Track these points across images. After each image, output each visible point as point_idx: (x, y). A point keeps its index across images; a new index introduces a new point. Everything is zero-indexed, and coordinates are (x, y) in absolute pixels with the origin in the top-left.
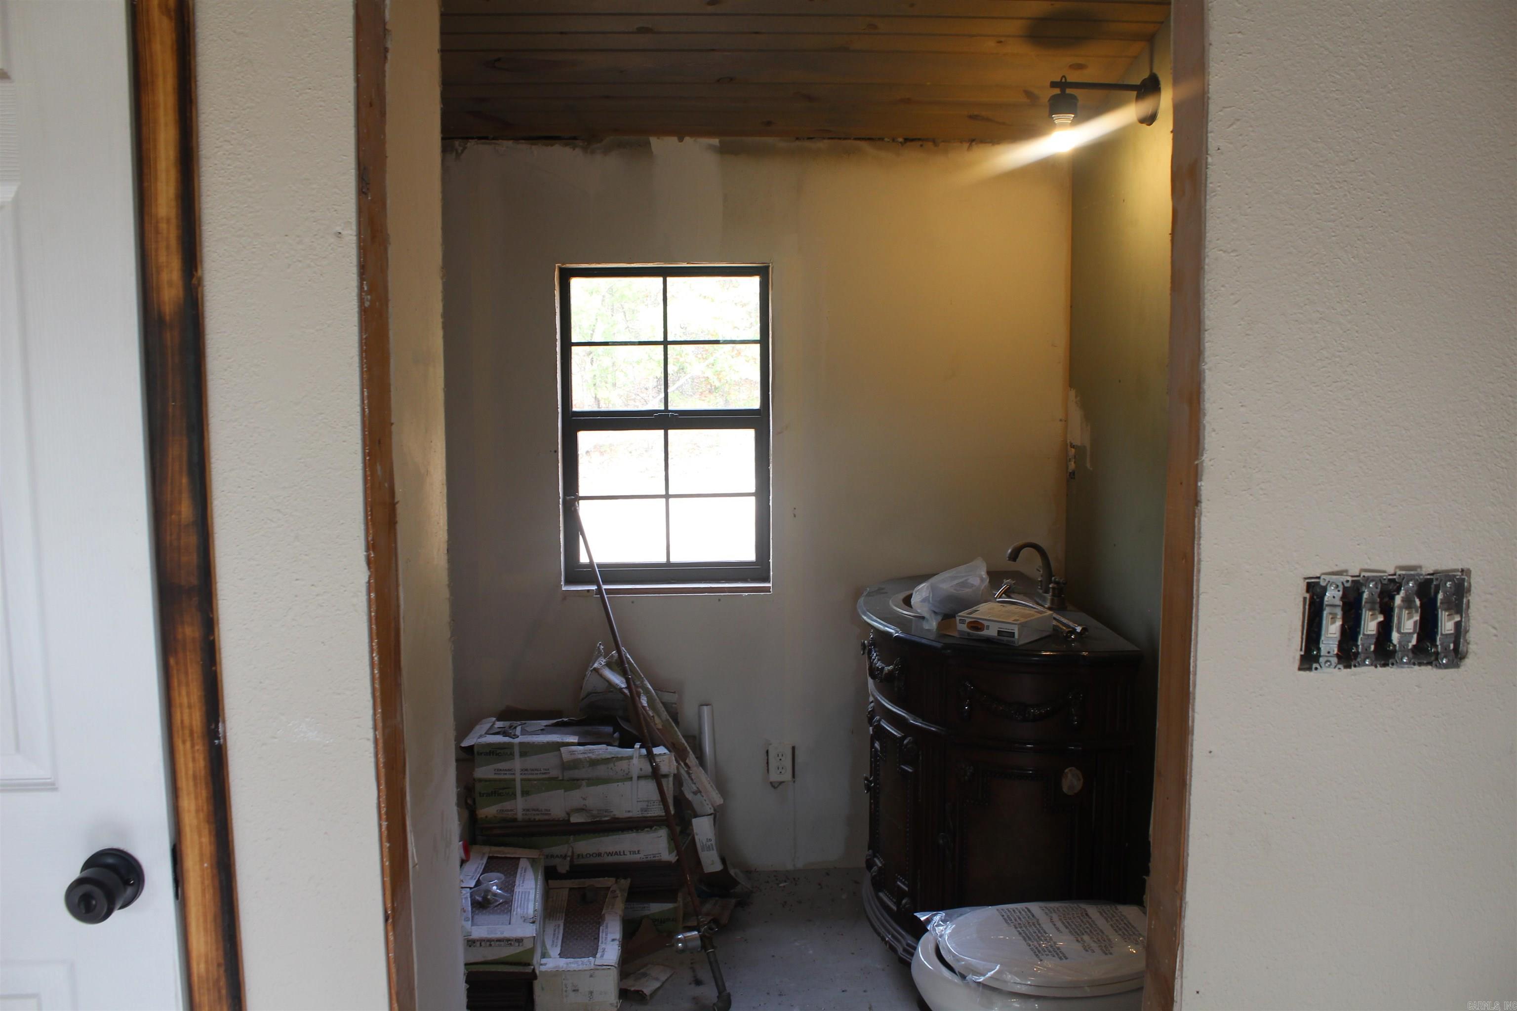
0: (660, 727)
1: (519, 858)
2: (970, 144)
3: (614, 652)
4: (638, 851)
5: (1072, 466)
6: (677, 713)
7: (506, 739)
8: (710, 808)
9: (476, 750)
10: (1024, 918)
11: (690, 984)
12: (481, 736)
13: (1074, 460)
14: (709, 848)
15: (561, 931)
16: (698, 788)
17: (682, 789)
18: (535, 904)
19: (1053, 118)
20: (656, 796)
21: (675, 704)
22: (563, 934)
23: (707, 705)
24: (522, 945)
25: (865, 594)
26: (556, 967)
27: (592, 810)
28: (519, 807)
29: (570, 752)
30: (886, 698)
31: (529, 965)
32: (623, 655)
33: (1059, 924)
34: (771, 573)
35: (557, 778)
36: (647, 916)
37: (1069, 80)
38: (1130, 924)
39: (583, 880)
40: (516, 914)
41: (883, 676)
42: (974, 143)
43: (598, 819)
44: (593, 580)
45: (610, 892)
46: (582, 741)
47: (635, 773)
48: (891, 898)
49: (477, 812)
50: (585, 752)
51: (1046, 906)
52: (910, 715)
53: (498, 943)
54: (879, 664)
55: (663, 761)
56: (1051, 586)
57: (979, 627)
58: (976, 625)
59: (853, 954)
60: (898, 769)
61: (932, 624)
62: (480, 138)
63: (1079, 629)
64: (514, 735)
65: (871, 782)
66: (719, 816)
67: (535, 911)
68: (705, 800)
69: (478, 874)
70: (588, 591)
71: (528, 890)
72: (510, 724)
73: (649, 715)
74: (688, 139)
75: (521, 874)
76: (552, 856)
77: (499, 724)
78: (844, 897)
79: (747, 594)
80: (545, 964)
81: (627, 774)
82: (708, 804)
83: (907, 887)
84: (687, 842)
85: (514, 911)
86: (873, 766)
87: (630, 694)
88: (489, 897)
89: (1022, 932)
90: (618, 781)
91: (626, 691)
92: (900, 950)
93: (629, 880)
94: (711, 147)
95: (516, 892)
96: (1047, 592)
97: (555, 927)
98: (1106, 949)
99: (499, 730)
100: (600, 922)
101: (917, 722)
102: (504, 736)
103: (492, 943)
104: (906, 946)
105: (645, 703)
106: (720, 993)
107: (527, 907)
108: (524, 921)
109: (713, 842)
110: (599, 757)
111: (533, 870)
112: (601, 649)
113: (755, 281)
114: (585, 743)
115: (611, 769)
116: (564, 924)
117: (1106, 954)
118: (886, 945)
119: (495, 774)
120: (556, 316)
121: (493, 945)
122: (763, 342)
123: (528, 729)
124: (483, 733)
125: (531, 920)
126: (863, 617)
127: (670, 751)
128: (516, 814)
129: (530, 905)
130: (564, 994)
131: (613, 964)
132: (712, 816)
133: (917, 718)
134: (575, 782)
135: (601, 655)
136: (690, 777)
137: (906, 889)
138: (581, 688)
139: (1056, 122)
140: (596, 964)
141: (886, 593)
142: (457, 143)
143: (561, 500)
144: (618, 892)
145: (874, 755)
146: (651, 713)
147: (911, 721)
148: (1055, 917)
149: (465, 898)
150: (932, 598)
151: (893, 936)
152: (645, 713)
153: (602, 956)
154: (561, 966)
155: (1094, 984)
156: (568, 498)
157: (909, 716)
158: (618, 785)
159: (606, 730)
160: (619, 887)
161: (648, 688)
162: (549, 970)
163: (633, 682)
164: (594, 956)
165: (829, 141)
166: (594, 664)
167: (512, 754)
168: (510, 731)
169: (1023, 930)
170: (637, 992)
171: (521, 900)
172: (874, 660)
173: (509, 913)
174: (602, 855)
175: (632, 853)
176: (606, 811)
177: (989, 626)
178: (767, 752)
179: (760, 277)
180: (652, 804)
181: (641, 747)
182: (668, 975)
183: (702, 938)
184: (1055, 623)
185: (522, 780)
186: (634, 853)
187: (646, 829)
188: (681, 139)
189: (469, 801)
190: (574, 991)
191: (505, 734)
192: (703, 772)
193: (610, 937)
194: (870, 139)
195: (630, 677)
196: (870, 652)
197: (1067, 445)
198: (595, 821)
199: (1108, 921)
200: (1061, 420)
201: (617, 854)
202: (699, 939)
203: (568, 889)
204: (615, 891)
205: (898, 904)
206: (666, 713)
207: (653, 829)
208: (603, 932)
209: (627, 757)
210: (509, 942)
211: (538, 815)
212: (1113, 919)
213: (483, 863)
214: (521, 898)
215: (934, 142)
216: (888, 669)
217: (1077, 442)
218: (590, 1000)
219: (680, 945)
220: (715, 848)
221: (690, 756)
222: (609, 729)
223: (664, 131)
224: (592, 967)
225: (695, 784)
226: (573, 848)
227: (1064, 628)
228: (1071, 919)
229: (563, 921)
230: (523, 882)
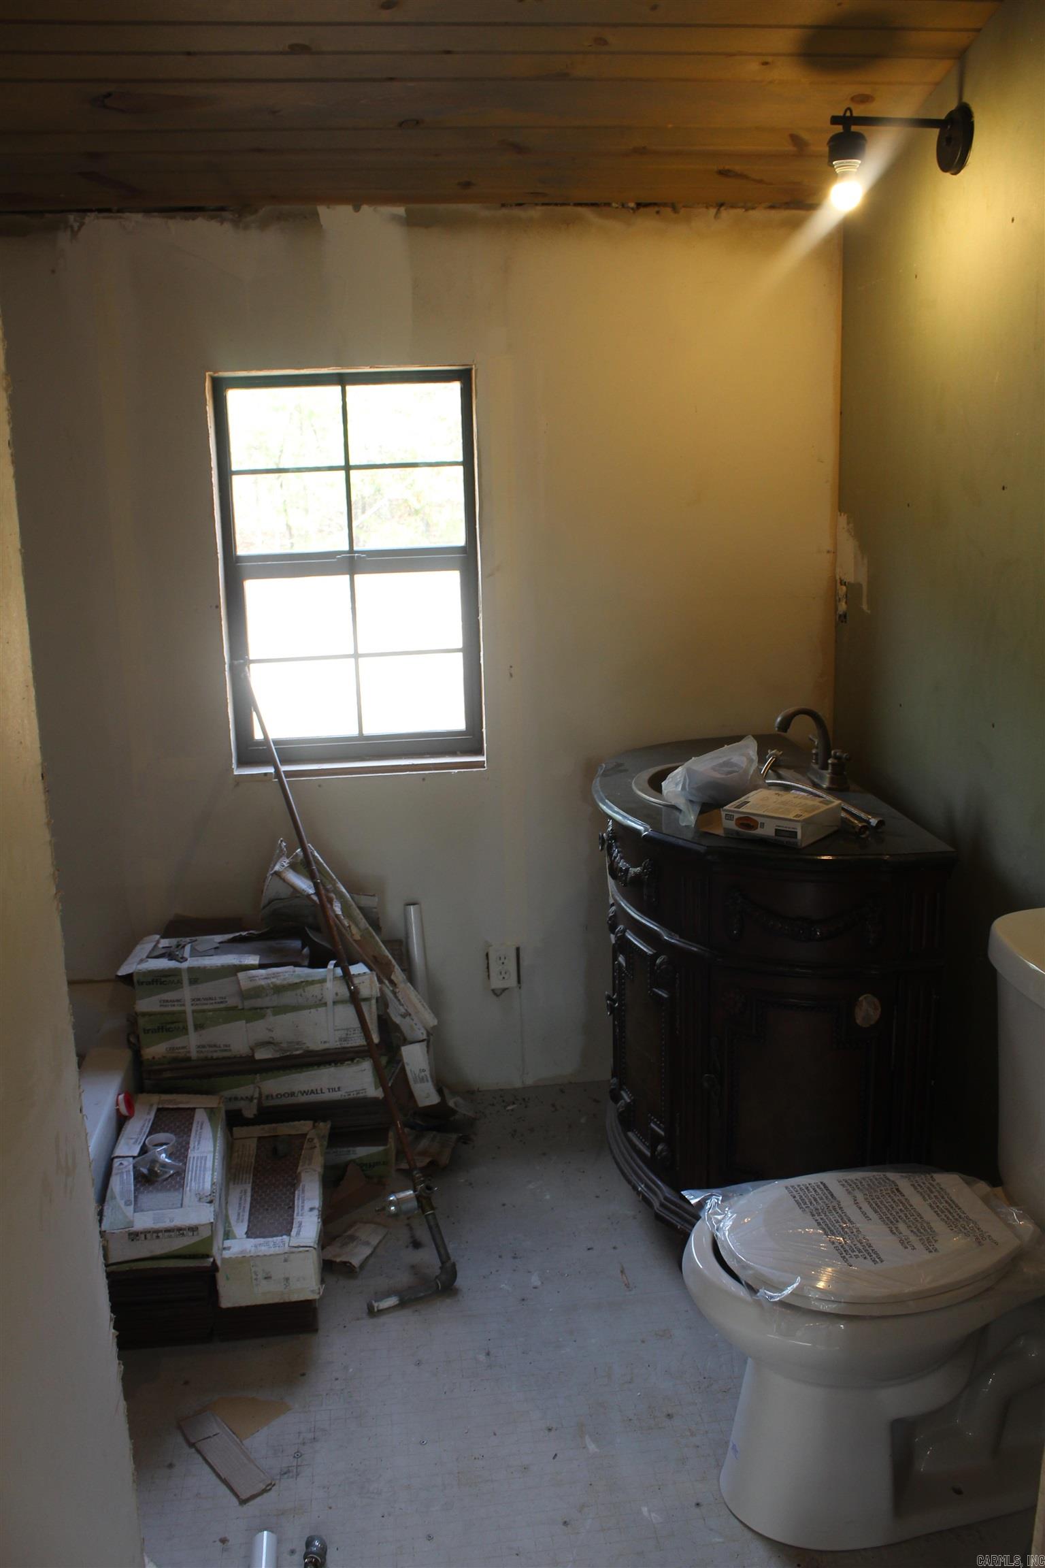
0: (358, 937)
1: (194, 1109)
2: (719, 210)
3: (299, 850)
4: (339, 1088)
5: (843, 607)
6: (378, 918)
7: (172, 964)
8: (422, 1033)
9: (135, 979)
10: (821, 1199)
11: (407, 1247)
12: (142, 961)
13: (844, 600)
14: (422, 1080)
15: (249, 1199)
16: (406, 1010)
17: (388, 1011)
18: (213, 1174)
19: (833, 166)
20: (356, 1023)
21: (375, 908)
22: (251, 1203)
23: (414, 904)
24: (198, 1234)
25: (600, 772)
26: (242, 1252)
27: (281, 1043)
28: (192, 1043)
29: (250, 978)
30: (631, 905)
31: (208, 1256)
32: (310, 854)
33: (865, 1207)
34: (485, 745)
35: (237, 1007)
36: (353, 1161)
37: (855, 114)
38: (953, 1202)
39: (274, 1125)
40: (190, 1190)
41: (628, 879)
42: (722, 209)
43: (288, 1054)
44: (269, 761)
45: (307, 1140)
46: (265, 962)
47: (329, 998)
48: (641, 1138)
49: (142, 1052)
50: (269, 976)
51: (847, 1178)
52: (662, 927)
53: (166, 1234)
54: (622, 864)
55: (363, 982)
56: (830, 761)
57: (752, 824)
58: (748, 822)
59: (597, 1197)
60: (649, 992)
61: (689, 818)
62: (100, 211)
63: (874, 822)
64: (182, 958)
65: (614, 1001)
66: (434, 1041)
67: (213, 1184)
68: (416, 1024)
69: (143, 1136)
70: (266, 774)
71: (205, 1155)
72: (178, 942)
73: (343, 925)
74: (365, 208)
75: (197, 1131)
76: (236, 1099)
77: (165, 943)
78: (583, 1120)
79: (456, 771)
80: (229, 1248)
81: (320, 1000)
82: (419, 1029)
83: (663, 1131)
84: (397, 1071)
85: (187, 1187)
86: (617, 982)
87: (320, 901)
88: (156, 1169)
89: (821, 1222)
90: (310, 1007)
91: (315, 898)
92: (656, 1205)
93: (329, 1125)
94: (395, 218)
95: (190, 1158)
96: (825, 767)
97: (241, 1193)
98: (929, 1240)
99: (164, 951)
100: (294, 1185)
101: (672, 939)
102: (169, 960)
103: (160, 1234)
104: (663, 1201)
105: (338, 910)
106: (443, 1263)
107: (204, 1178)
108: (200, 1199)
109: (427, 1073)
110: (285, 982)
111: (211, 1125)
112: (283, 847)
113: (456, 386)
114: (270, 964)
115: (301, 995)
116: (253, 1189)
117: (930, 1252)
118: (639, 1196)
119: (161, 1006)
120: (210, 439)
121: (161, 1237)
122: (468, 463)
123: (199, 948)
124: (144, 957)
125: (209, 1199)
126: (601, 805)
127: (371, 969)
128: (189, 1052)
129: (206, 1177)
130: (254, 1282)
131: (312, 1245)
132: (425, 1043)
133: (673, 934)
134: (258, 1010)
135: (284, 854)
136: (396, 997)
137: (663, 1133)
138: (262, 892)
139: (838, 171)
140: (290, 1245)
141: (626, 771)
142: (71, 217)
143: (227, 667)
144: (316, 1141)
145: (617, 969)
146: (346, 923)
147: (666, 938)
148: (860, 1197)
149: (126, 1172)
150: (689, 785)
151: (647, 1186)
152: (339, 924)
153: (298, 1233)
154: (248, 1250)
155: (920, 1296)
156: (236, 662)
157: (662, 930)
158: (310, 1013)
159: (293, 945)
160: (315, 1132)
161: (342, 892)
162: (234, 1257)
163: (324, 886)
164: (288, 1233)
165: (544, 208)
166: (274, 866)
167: (180, 982)
168: (177, 953)
169: (821, 1219)
170: (345, 1263)
171: (196, 1171)
172: (615, 858)
173: (181, 1189)
174: (296, 1095)
175: (331, 1090)
176: (298, 1043)
177: (763, 824)
178: (487, 955)
179: (461, 383)
180: (352, 1032)
181: (335, 966)
182: (380, 1237)
183: (418, 1198)
184: (843, 814)
185: (194, 1012)
186: (334, 1090)
187: (346, 1063)
188: (357, 209)
189: (132, 1040)
190: (266, 1278)
191: (170, 955)
192: (412, 988)
193: (308, 1205)
194: (593, 205)
195: (319, 881)
196: (610, 847)
197: (836, 581)
198: (285, 1056)
199: (925, 1200)
200: (828, 552)
201: (314, 1093)
202: (415, 1200)
203: (256, 1139)
204: (313, 1139)
205: (653, 1148)
206: (364, 920)
207: (355, 1061)
208: (298, 1199)
209: (319, 980)
210: (181, 1232)
211: (216, 1051)
212: (932, 1195)
213: (150, 1120)
214: (197, 1167)
215: (674, 208)
216: (633, 871)
217: (850, 578)
218: (285, 1288)
219: (393, 1208)
220: (429, 1079)
221: (396, 970)
222: (297, 944)
223: (333, 199)
224: (287, 1249)
225: (403, 1005)
226: (259, 1088)
227: (856, 822)
228: (878, 1198)
229: (250, 1185)
230: (199, 1143)
